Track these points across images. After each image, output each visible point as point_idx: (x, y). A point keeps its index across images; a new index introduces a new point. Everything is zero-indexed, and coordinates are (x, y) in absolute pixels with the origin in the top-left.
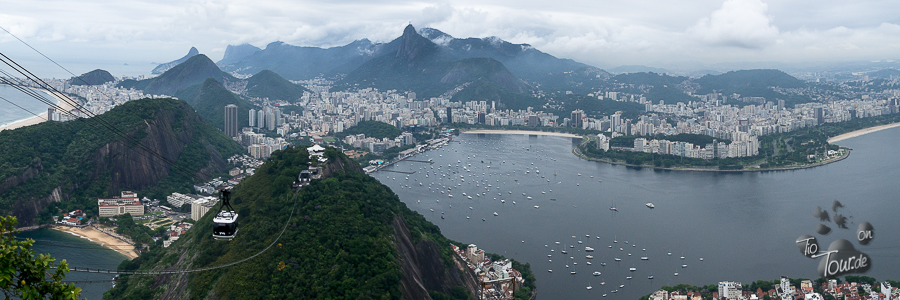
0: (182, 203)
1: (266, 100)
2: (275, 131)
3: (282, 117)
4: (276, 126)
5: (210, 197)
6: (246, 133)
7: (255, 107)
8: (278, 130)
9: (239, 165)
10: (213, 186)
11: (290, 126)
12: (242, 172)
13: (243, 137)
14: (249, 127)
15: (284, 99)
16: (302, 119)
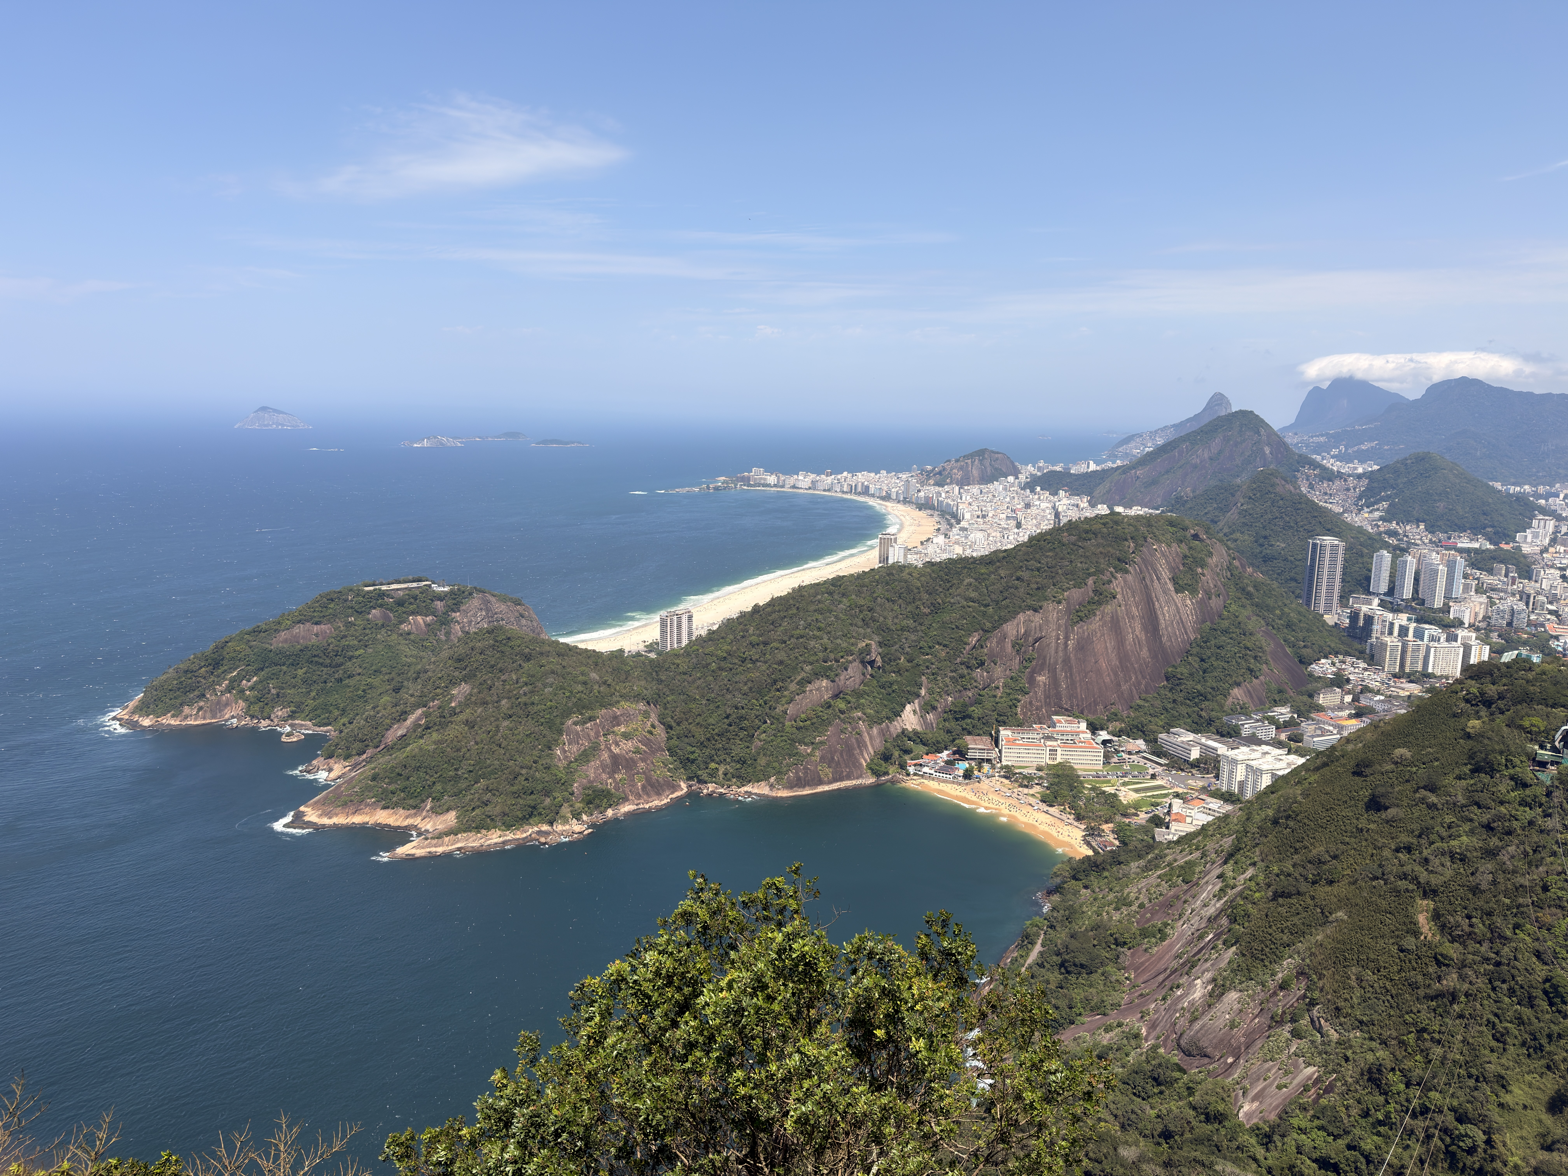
0: (1195, 754)
1: (1416, 532)
2: (1446, 609)
3: (1466, 576)
4: (1448, 597)
5: (1265, 748)
6: (1365, 609)
7: (1387, 546)
8: (1454, 609)
9: (1340, 681)
10: (1272, 721)
11: (1492, 603)
12: (1348, 698)
13: (1354, 617)
14: (1369, 593)
15: (1476, 530)
16: (1530, 587)
